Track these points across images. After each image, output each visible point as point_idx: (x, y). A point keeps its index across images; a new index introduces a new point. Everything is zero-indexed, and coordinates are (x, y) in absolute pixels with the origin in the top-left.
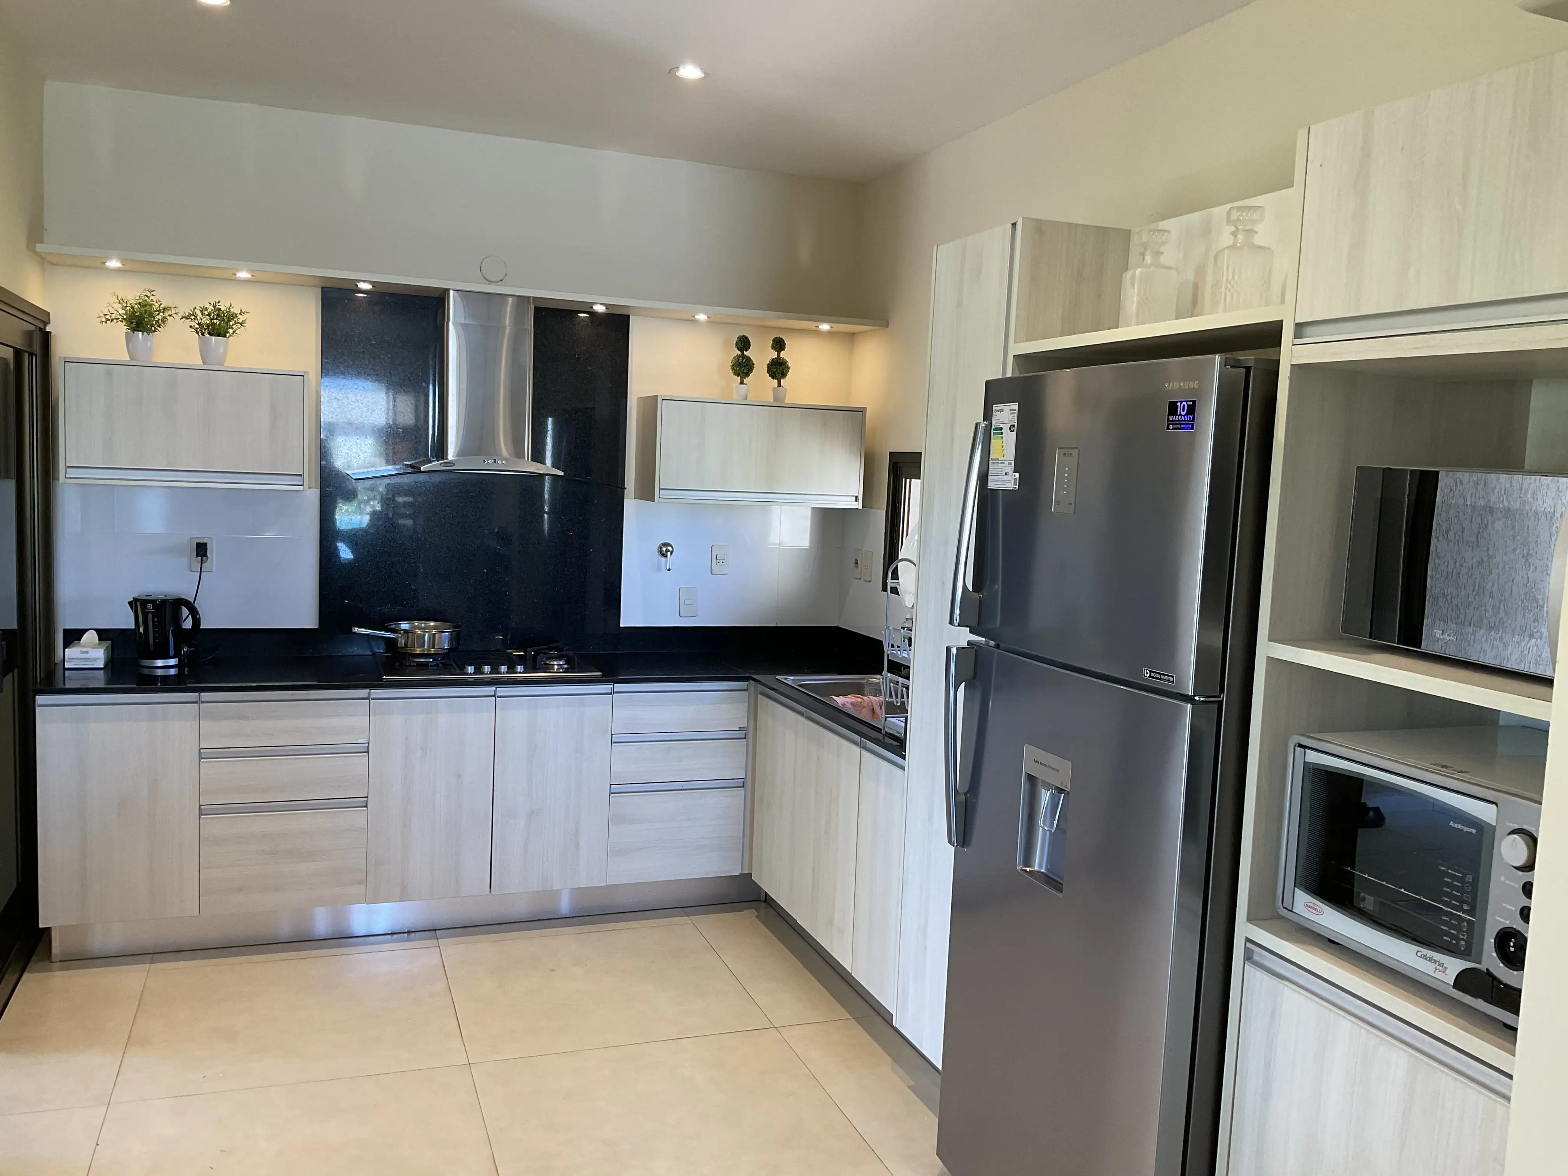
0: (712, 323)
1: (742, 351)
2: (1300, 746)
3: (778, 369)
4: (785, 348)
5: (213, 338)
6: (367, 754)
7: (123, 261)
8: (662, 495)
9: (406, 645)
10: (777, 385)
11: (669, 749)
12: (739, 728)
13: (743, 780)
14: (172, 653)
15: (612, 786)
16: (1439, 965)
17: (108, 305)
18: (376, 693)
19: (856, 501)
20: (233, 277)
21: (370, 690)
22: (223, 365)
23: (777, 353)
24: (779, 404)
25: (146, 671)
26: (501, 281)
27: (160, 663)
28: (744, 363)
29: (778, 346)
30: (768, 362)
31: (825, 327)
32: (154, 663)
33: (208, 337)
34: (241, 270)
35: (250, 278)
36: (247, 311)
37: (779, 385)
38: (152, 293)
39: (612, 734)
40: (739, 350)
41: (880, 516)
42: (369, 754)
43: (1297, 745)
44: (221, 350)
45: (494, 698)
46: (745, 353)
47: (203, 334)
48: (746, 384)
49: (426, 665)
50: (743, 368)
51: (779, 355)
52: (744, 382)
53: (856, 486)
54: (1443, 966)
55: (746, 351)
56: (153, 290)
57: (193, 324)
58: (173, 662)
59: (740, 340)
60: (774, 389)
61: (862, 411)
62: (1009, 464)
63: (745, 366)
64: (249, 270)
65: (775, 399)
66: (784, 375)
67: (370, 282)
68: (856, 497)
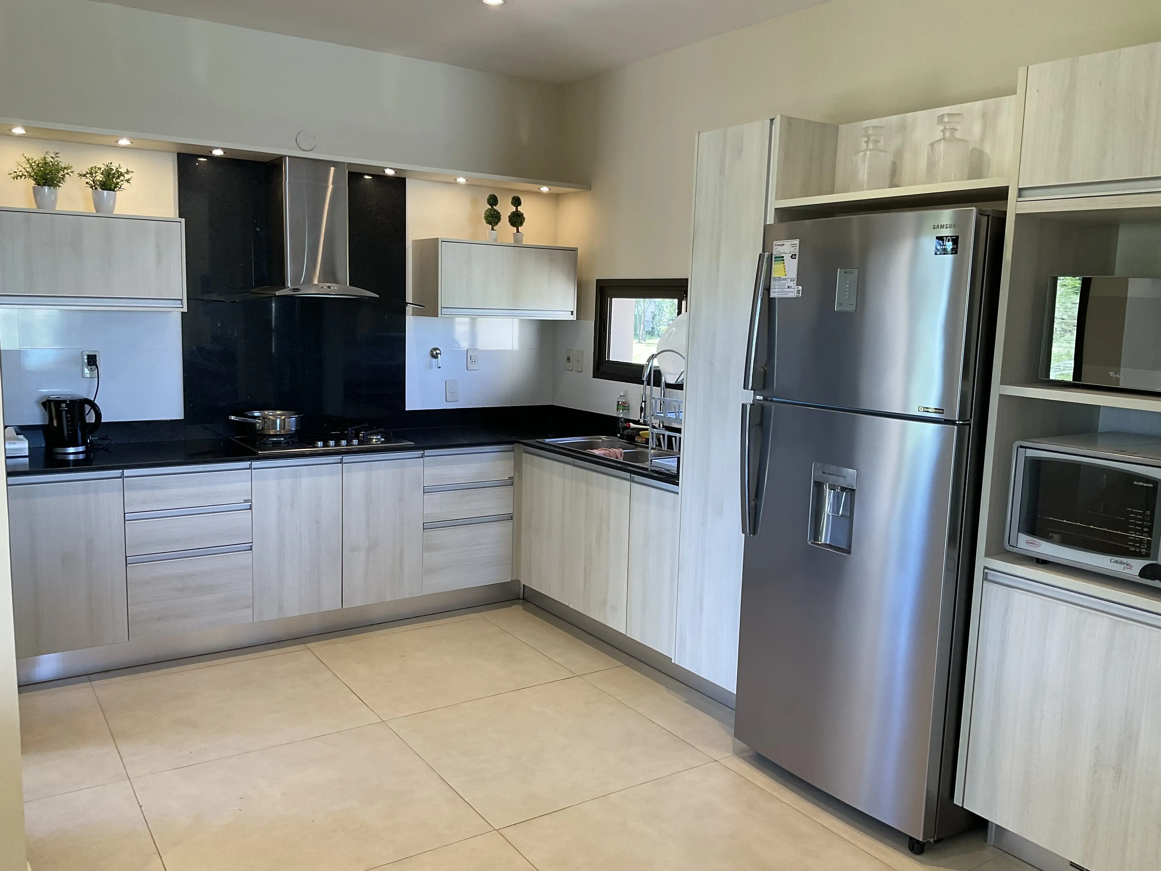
0: (470, 186)
1: (492, 205)
2: (1022, 447)
3: (517, 219)
4: (521, 204)
5: (105, 192)
6: (251, 510)
7: (26, 128)
8: (444, 312)
9: (263, 429)
10: (516, 231)
11: (462, 495)
12: (509, 478)
13: (511, 515)
14: (80, 442)
15: (424, 524)
16: (1127, 565)
17: (18, 164)
18: (256, 464)
19: (572, 314)
20: (115, 144)
21: (252, 462)
22: (112, 213)
23: (515, 207)
24: (518, 245)
25: (60, 457)
26: (312, 150)
27: (71, 450)
28: (495, 215)
29: (517, 202)
30: (510, 215)
31: (545, 189)
32: (67, 450)
33: (101, 191)
34: (122, 137)
35: (129, 145)
36: (132, 171)
37: (518, 231)
38: (57, 155)
39: (424, 487)
40: (490, 205)
41: (590, 325)
42: (252, 511)
43: (1019, 447)
44: (111, 203)
45: (341, 464)
46: (494, 207)
47: (96, 188)
48: (495, 230)
49: (280, 443)
50: (493, 218)
51: (517, 209)
52: (494, 229)
53: (571, 304)
54: (1130, 565)
55: (495, 206)
56: (58, 152)
57: (88, 180)
58: (81, 449)
59: (491, 198)
60: (514, 234)
61: (575, 250)
62: (791, 280)
63: (495, 217)
64: (129, 138)
65: (516, 241)
66: (521, 224)
67: (222, 149)
68: (572, 312)
